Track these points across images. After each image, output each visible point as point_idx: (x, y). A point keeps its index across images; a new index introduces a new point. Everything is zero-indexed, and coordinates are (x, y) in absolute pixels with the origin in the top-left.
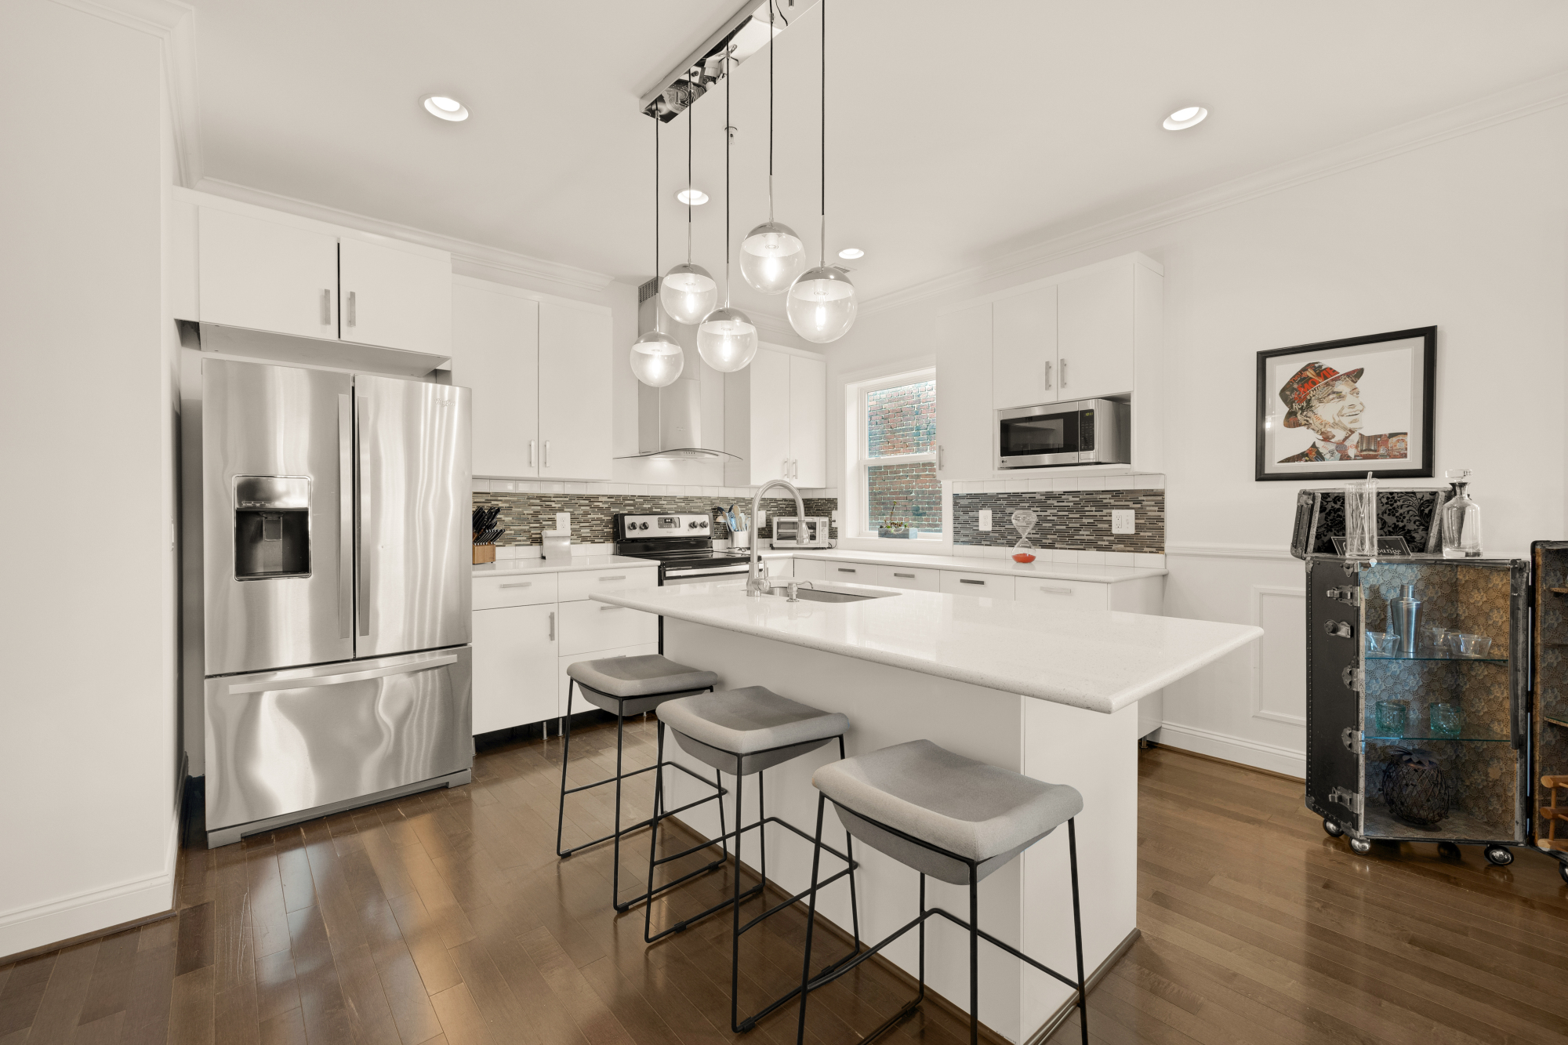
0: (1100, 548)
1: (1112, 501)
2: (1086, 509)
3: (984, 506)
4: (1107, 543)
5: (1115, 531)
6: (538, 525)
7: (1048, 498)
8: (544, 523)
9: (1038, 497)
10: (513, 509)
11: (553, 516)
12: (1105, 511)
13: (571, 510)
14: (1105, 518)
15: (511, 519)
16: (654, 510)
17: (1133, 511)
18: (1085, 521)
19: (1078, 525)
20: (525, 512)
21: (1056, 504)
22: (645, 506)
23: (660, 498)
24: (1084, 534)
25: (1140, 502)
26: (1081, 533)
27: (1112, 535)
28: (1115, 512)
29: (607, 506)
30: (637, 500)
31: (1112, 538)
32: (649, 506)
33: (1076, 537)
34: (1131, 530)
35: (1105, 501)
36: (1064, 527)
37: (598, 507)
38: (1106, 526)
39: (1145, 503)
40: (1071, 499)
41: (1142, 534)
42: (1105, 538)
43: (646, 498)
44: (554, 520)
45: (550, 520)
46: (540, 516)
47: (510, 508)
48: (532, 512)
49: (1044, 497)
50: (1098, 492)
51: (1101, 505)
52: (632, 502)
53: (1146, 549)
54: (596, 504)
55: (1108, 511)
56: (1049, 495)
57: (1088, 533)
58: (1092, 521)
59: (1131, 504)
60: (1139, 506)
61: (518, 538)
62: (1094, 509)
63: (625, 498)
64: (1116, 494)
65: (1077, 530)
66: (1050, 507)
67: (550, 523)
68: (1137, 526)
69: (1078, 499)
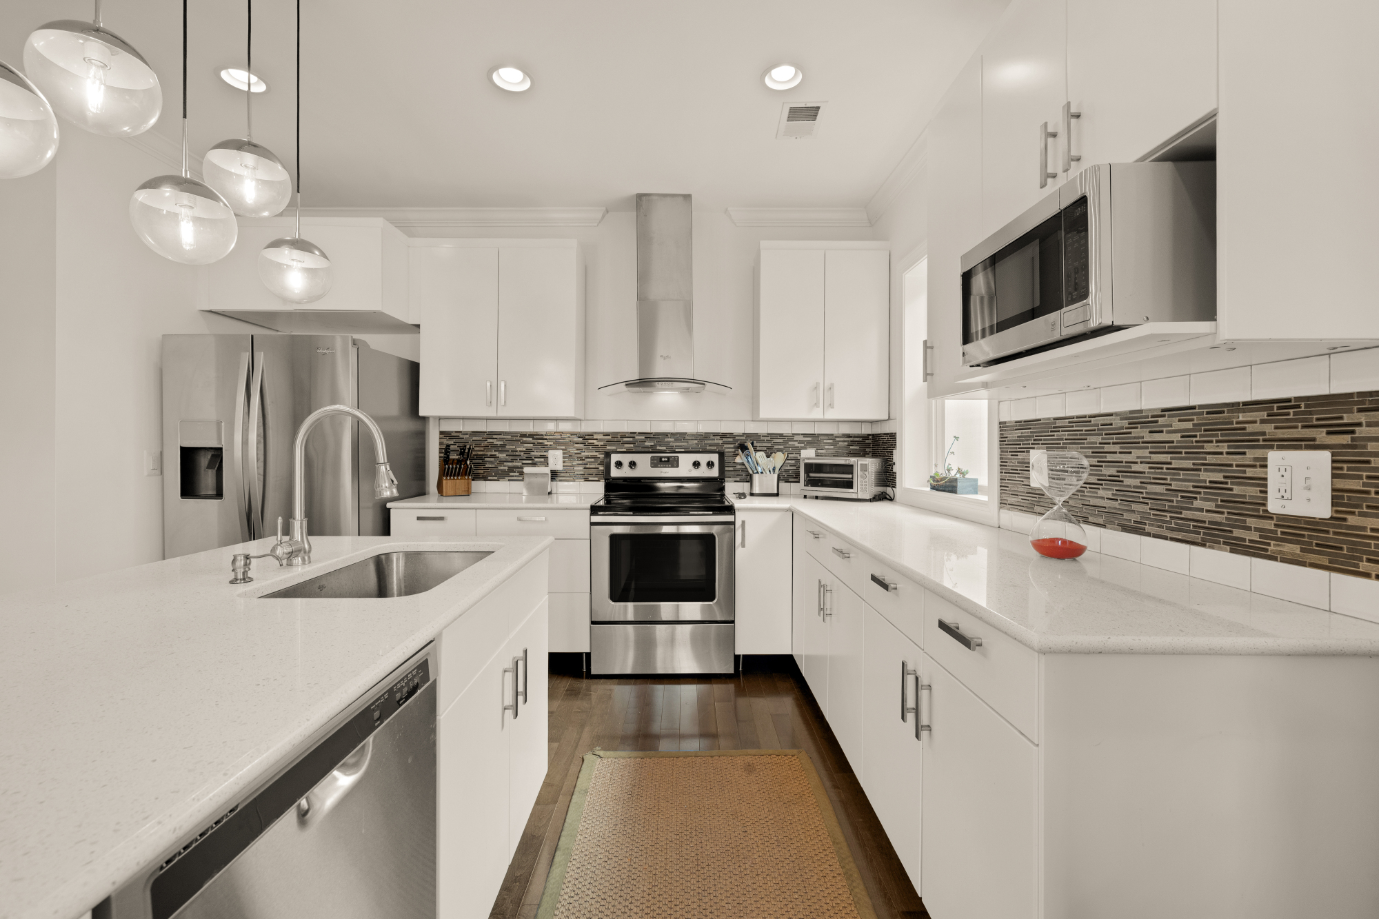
0: (1238, 547)
1: (1269, 428)
2: (1209, 448)
3: (1036, 443)
4: (1255, 536)
5: (1274, 506)
6: (530, 462)
7: (1133, 425)
8: (536, 460)
9: (1117, 422)
10: (507, 447)
11: (545, 454)
12: (1251, 454)
13: (564, 448)
14: (1250, 472)
15: (505, 455)
16: (658, 448)
17: (1327, 455)
18: (1207, 477)
19: (1189, 486)
20: (518, 449)
21: (1148, 437)
22: (646, 444)
23: (666, 435)
24: (1204, 509)
25: (1349, 429)
26: (1197, 504)
27: (1268, 516)
28: (1275, 458)
29: (602, 443)
30: (637, 437)
31: (1268, 525)
32: (652, 444)
33: (1186, 514)
34: (1323, 509)
35: (1250, 428)
36: (1161, 489)
37: (592, 444)
38: (1252, 492)
39: (1361, 432)
40: (1177, 425)
41: (1352, 520)
42: (1250, 522)
43: (648, 435)
44: (546, 458)
45: (542, 457)
46: (532, 453)
47: (503, 446)
48: (524, 449)
49: (1125, 423)
50: (1234, 407)
51: (1244, 440)
52: (631, 439)
53: (1364, 566)
54: (590, 441)
55: (1258, 453)
56: (1137, 419)
57: (1211, 505)
58: (1219, 477)
59: (1321, 435)
60: (1345, 439)
61: (511, 474)
62: (1224, 448)
63: (623, 435)
64: (1280, 409)
65: (1189, 497)
66: (1136, 443)
67: (542, 460)
68: (1338, 498)
69: (1189, 425)
